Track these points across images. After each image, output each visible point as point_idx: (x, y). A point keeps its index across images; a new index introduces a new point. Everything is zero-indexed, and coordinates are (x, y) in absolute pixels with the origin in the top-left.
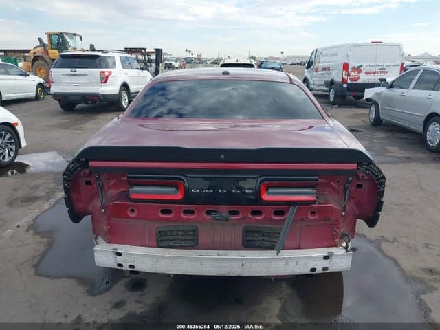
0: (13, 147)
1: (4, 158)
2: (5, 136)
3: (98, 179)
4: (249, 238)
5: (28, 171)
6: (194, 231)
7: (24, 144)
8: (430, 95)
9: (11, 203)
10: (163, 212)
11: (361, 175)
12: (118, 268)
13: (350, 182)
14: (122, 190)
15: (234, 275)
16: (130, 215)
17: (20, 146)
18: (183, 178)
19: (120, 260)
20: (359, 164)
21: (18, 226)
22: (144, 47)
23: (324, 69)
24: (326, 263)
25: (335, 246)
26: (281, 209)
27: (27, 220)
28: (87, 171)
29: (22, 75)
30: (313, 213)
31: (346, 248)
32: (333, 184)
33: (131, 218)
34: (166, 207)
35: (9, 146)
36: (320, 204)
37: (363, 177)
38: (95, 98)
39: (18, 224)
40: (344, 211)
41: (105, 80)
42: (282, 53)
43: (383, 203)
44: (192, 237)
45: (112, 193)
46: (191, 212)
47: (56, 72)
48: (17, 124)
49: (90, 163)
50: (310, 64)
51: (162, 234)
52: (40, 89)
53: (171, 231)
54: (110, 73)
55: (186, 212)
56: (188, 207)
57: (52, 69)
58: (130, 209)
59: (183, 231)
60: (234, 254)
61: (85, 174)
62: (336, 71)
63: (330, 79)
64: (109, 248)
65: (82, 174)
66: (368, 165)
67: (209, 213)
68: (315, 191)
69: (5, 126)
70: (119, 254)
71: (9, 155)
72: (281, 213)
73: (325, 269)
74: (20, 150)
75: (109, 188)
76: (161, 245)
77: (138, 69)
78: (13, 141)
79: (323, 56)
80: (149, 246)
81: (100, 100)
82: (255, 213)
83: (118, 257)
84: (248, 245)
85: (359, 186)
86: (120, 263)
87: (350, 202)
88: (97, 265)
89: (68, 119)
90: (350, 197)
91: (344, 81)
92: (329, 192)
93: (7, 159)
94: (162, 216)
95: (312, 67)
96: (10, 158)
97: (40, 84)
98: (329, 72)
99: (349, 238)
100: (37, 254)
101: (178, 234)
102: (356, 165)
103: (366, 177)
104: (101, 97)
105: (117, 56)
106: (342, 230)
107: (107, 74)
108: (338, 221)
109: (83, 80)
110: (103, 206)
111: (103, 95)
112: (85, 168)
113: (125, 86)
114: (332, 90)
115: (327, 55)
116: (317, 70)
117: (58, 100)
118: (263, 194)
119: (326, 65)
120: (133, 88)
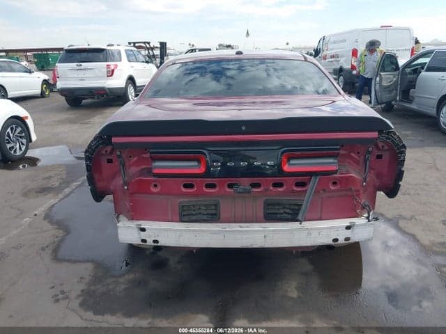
0: (24, 141)
1: (15, 151)
2: (16, 130)
3: (119, 157)
4: (270, 211)
5: (39, 164)
6: (216, 205)
7: (34, 138)
8: (443, 77)
9: (26, 194)
10: (186, 186)
11: (380, 145)
12: (142, 243)
13: (370, 153)
14: (143, 167)
15: (257, 246)
16: (153, 190)
17: (30, 141)
18: (205, 152)
19: (143, 235)
20: (380, 132)
21: (36, 215)
22: (148, 41)
23: (333, 57)
24: (348, 233)
25: (356, 216)
26: (303, 180)
27: (43, 209)
28: (109, 149)
29: (27, 72)
30: (335, 183)
31: (368, 218)
32: (353, 154)
33: (154, 193)
34: (188, 181)
35: (20, 140)
36: (342, 174)
37: (383, 147)
38: (102, 92)
39: (35, 213)
40: (365, 181)
41: (111, 73)
42: (288, 44)
43: (403, 171)
44: (214, 212)
45: (134, 170)
46: (212, 186)
47: (62, 67)
48: (27, 118)
49: (113, 139)
50: (317, 53)
51: (185, 208)
52: (45, 86)
53: (194, 206)
54: (116, 66)
55: (208, 186)
56: (209, 181)
57: (57, 64)
58: (153, 184)
59: (205, 205)
60: (256, 227)
61: (106, 151)
62: (344, 58)
63: (338, 67)
64: (133, 224)
65: (104, 152)
66: (388, 133)
67: (230, 186)
68: (336, 161)
69: (15, 120)
70: (143, 230)
71: (20, 149)
72: (303, 184)
73: (347, 239)
74: (30, 144)
75: (130, 166)
76: (184, 220)
77: (143, 62)
78: (24, 134)
79: (332, 43)
80: (172, 221)
81: (106, 94)
82: (276, 185)
83: (142, 233)
84: (270, 217)
85: (379, 157)
86: (144, 238)
87: (370, 173)
88: (120, 241)
89: (75, 114)
90: (370, 167)
91: (353, 67)
92: (350, 163)
93: (18, 153)
94: (184, 190)
95: (320, 55)
96: (22, 152)
97: (45, 80)
98: (338, 59)
99: (370, 208)
100: (56, 240)
101: (200, 209)
102: (377, 133)
103: (386, 148)
104: (108, 91)
105: (122, 49)
106: (363, 200)
107: (112, 67)
108: (358, 191)
109: (88, 74)
110: (125, 184)
111: (109, 89)
112: (107, 145)
113: (131, 80)
114: (342, 77)
115: (335, 42)
116: (325, 58)
117: (64, 95)
118: (285, 165)
119: (333, 52)
120: (139, 82)
